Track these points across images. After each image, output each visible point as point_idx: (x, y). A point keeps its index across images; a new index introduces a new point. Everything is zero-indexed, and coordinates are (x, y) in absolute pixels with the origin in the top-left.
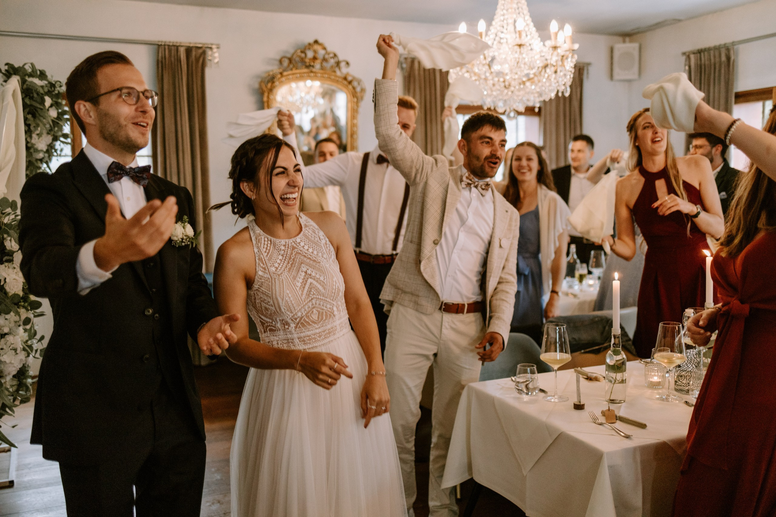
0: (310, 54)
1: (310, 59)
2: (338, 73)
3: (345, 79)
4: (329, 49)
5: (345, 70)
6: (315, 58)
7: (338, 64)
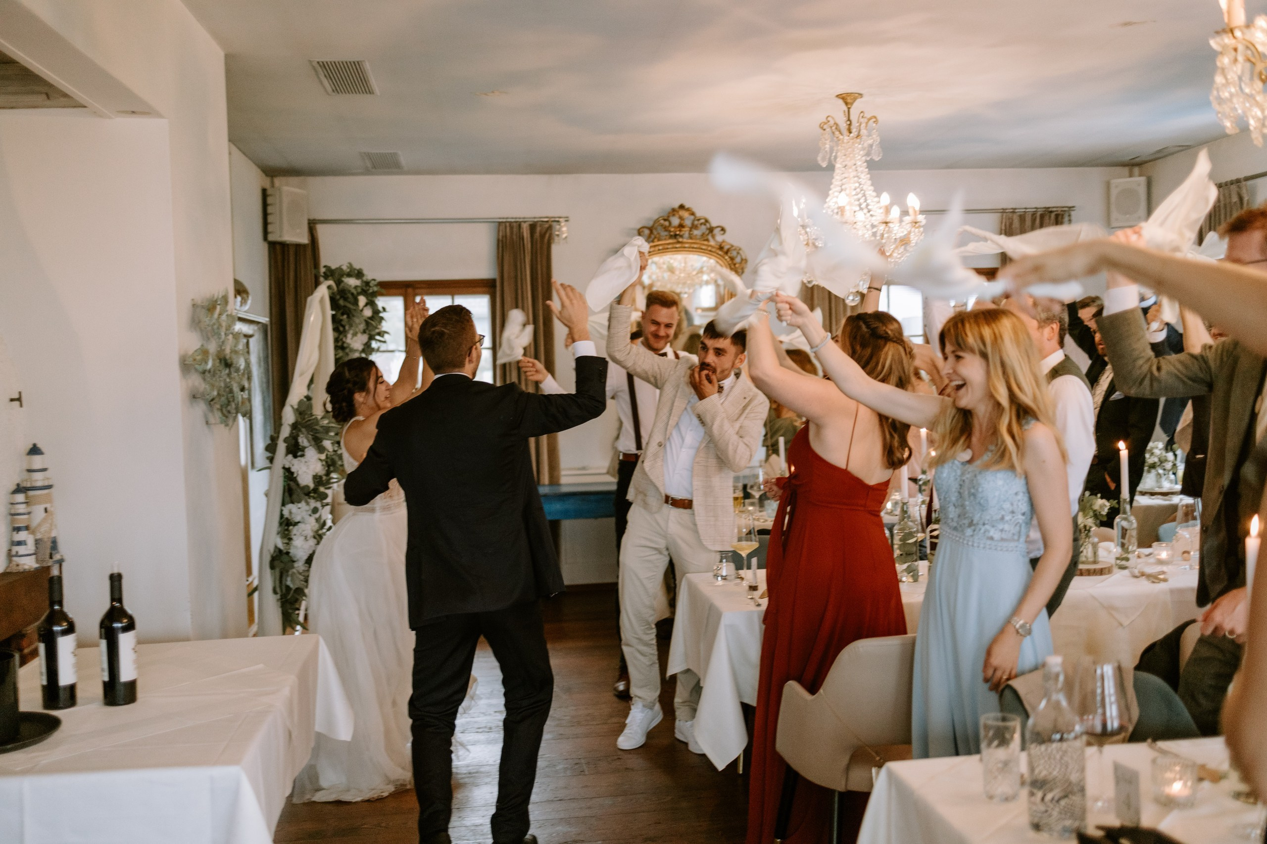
0: (675, 221)
1: (675, 227)
2: (712, 243)
3: (721, 248)
4: (699, 214)
5: (719, 238)
6: (681, 226)
7: (711, 230)
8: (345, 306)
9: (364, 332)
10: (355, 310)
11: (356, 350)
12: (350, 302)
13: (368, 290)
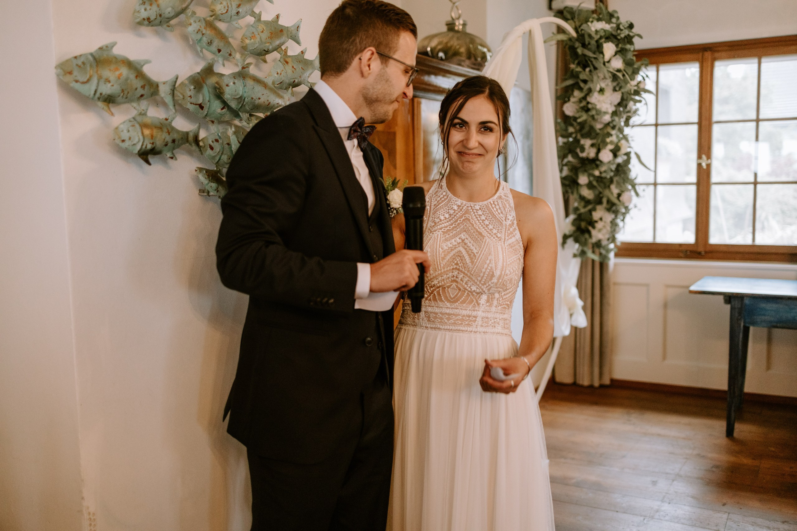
8: (584, 55)
9: (615, 90)
10: (595, 58)
11: (606, 113)
12: (590, 50)
13: (619, 35)
